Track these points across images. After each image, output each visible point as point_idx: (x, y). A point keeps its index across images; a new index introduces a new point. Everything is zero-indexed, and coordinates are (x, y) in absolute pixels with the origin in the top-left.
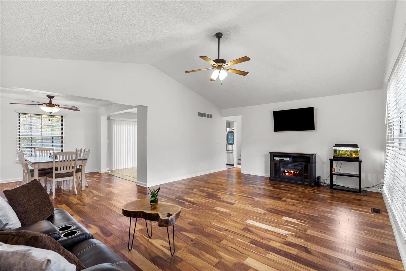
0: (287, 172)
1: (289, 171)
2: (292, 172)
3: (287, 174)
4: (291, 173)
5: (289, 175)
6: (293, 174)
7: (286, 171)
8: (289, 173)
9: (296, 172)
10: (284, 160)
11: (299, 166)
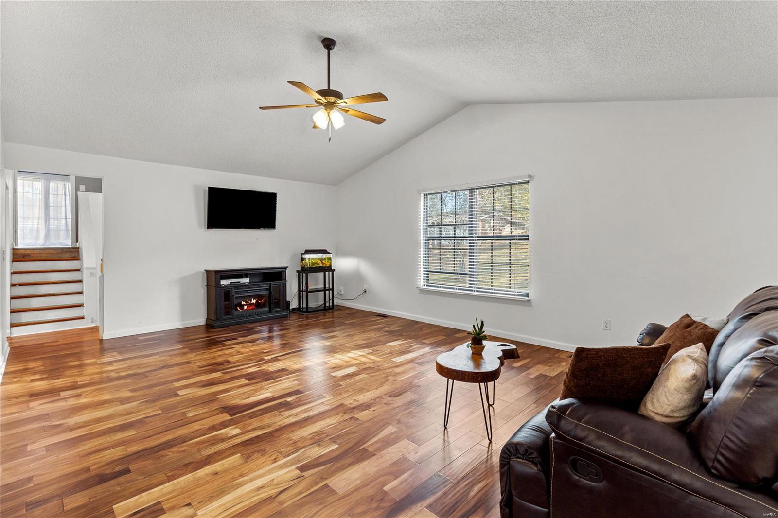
0: (245, 304)
1: (250, 302)
2: (254, 301)
3: (245, 307)
4: (253, 303)
5: (248, 308)
6: (255, 305)
7: (243, 303)
8: (248, 304)
9: (261, 300)
10: (240, 282)
11: (263, 288)
